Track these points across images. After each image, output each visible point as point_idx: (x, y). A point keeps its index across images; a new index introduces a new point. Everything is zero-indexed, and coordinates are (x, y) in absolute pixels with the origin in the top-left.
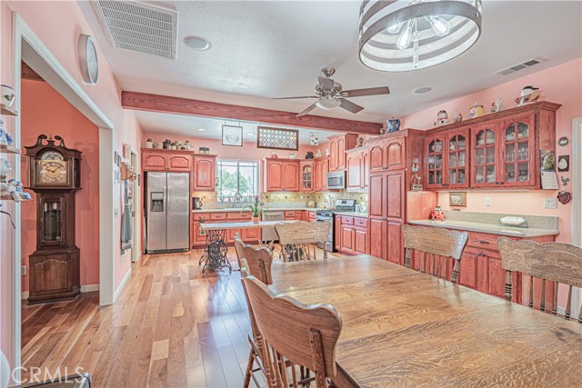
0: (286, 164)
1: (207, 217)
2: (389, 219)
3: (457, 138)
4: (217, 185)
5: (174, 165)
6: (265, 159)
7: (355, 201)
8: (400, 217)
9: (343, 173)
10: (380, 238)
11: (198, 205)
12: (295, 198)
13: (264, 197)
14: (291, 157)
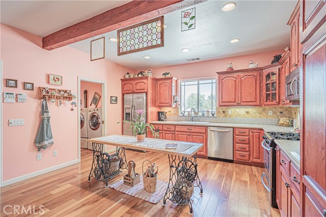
5: (137, 88)
11: (162, 117)
12: (260, 114)
13: (221, 111)
14: (251, 66)
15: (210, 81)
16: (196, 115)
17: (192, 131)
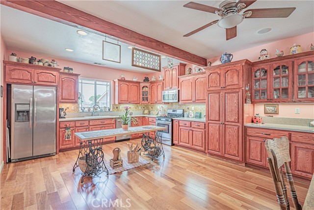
0: (132, 84)
1: (72, 124)
2: (227, 123)
3: (281, 67)
4: (79, 98)
5: (40, 79)
6: (116, 80)
7: (184, 110)
8: (238, 122)
9: (177, 91)
10: (218, 137)
11: (62, 114)
12: (136, 108)
13: (115, 107)
14: (135, 80)
15: (106, 83)
16: (96, 111)
17: (105, 123)
